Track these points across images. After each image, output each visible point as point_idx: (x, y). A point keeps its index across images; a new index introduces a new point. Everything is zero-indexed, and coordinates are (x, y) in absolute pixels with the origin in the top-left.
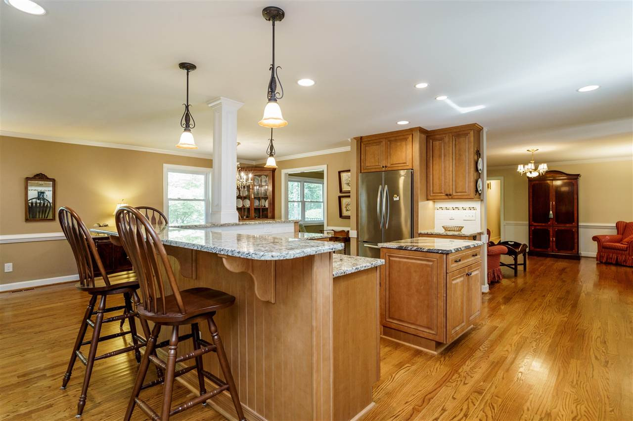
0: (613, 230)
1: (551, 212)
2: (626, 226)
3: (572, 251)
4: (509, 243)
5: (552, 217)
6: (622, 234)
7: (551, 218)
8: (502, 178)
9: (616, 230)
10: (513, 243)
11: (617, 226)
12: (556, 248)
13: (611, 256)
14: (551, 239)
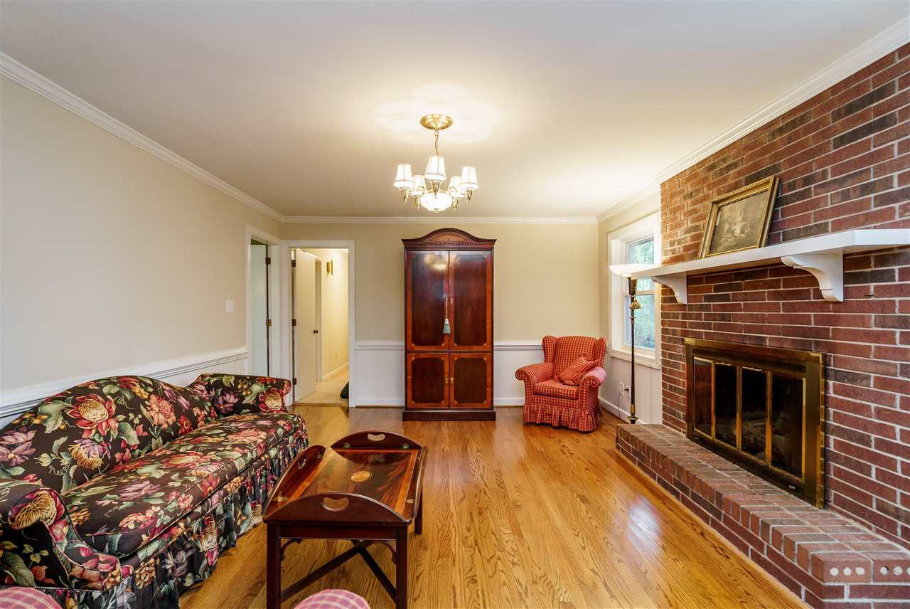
0: (538, 352)
1: (447, 321)
2: (556, 345)
3: (482, 402)
4: (371, 437)
5: (449, 332)
6: (553, 362)
7: (447, 334)
8: (352, 243)
9: (543, 352)
10: (382, 437)
11: (544, 345)
12: (456, 398)
13: (548, 411)
14: (447, 379)
